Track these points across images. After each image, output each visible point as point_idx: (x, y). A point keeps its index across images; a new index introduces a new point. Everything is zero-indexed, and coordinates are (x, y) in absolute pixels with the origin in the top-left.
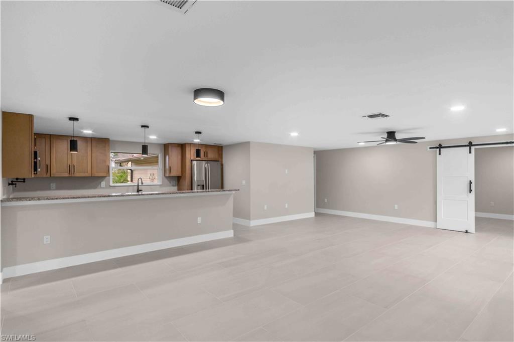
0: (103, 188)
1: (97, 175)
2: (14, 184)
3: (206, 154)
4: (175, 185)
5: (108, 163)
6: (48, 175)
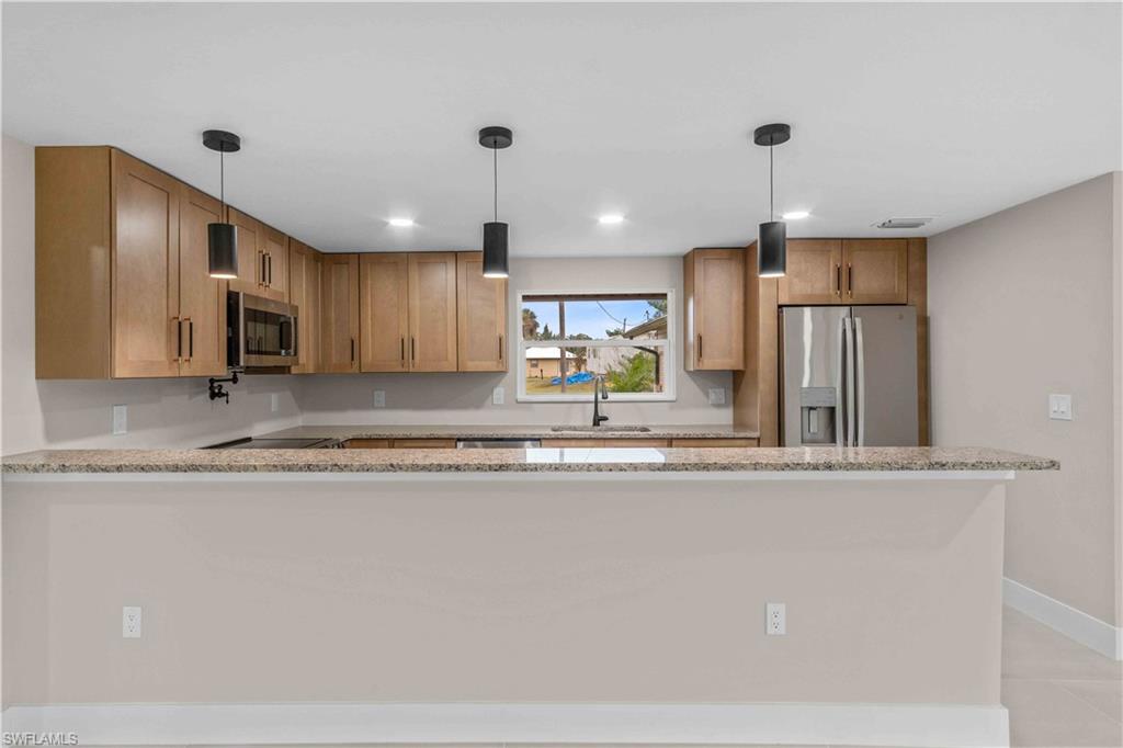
0: (499, 406)
1: (471, 366)
2: (223, 395)
3: (844, 278)
4: (723, 401)
5: (500, 331)
6: (355, 369)
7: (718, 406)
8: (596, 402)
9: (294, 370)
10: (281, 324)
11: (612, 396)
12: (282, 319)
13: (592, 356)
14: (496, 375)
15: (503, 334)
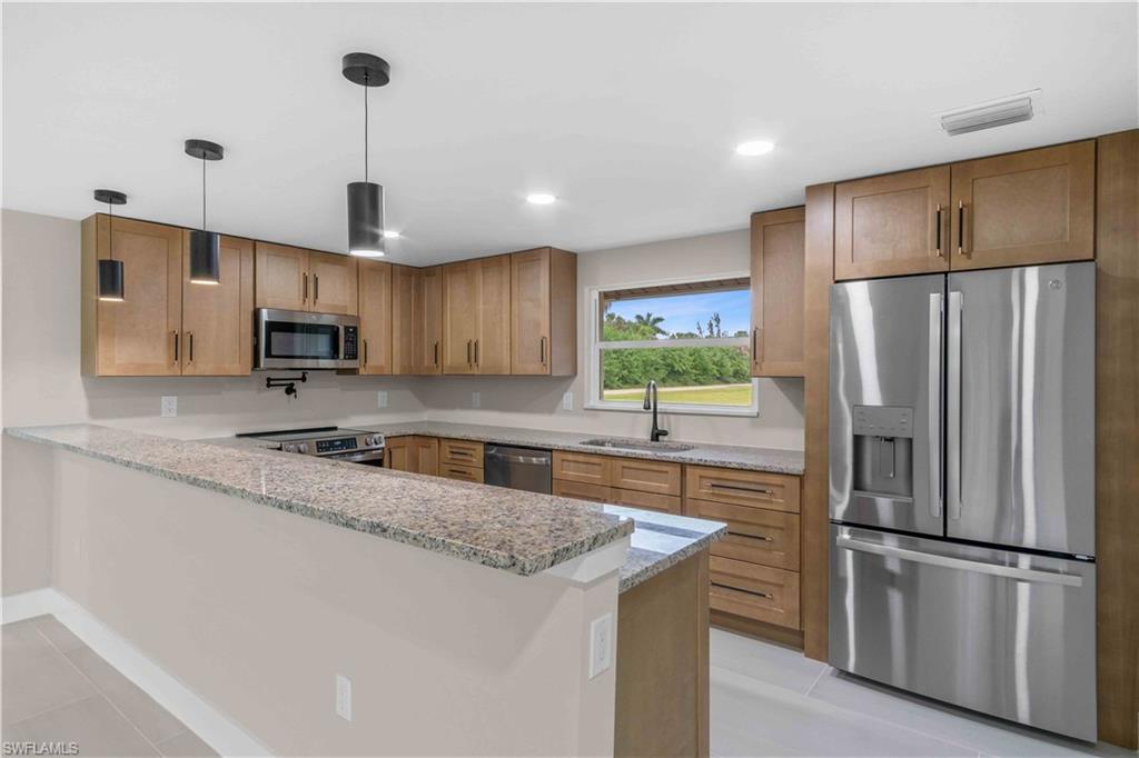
1: (521, 369)
2: (294, 391)
6: (439, 372)
15: (546, 335)
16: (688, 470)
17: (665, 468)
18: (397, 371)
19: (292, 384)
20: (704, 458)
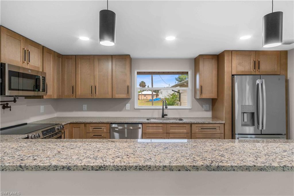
0: (128, 110)
1: (117, 96)
2: (9, 107)
3: (257, 65)
4: (208, 109)
5: (128, 83)
6: (74, 97)
7: (206, 111)
8: (163, 109)
9: (45, 97)
10: (36, 79)
11: (169, 107)
12: (37, 77)
13: (160, 94)
14: (127, 100)
15: (129, 85)
16: (193, 125)
17: (185, 125)
18: (55, 97)
19: (7, 104)
20: (198, 121)
